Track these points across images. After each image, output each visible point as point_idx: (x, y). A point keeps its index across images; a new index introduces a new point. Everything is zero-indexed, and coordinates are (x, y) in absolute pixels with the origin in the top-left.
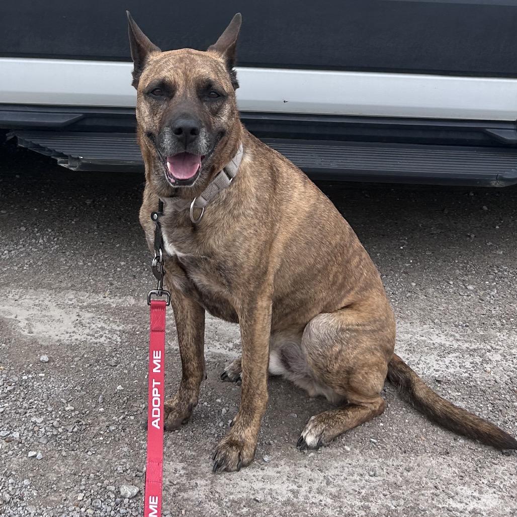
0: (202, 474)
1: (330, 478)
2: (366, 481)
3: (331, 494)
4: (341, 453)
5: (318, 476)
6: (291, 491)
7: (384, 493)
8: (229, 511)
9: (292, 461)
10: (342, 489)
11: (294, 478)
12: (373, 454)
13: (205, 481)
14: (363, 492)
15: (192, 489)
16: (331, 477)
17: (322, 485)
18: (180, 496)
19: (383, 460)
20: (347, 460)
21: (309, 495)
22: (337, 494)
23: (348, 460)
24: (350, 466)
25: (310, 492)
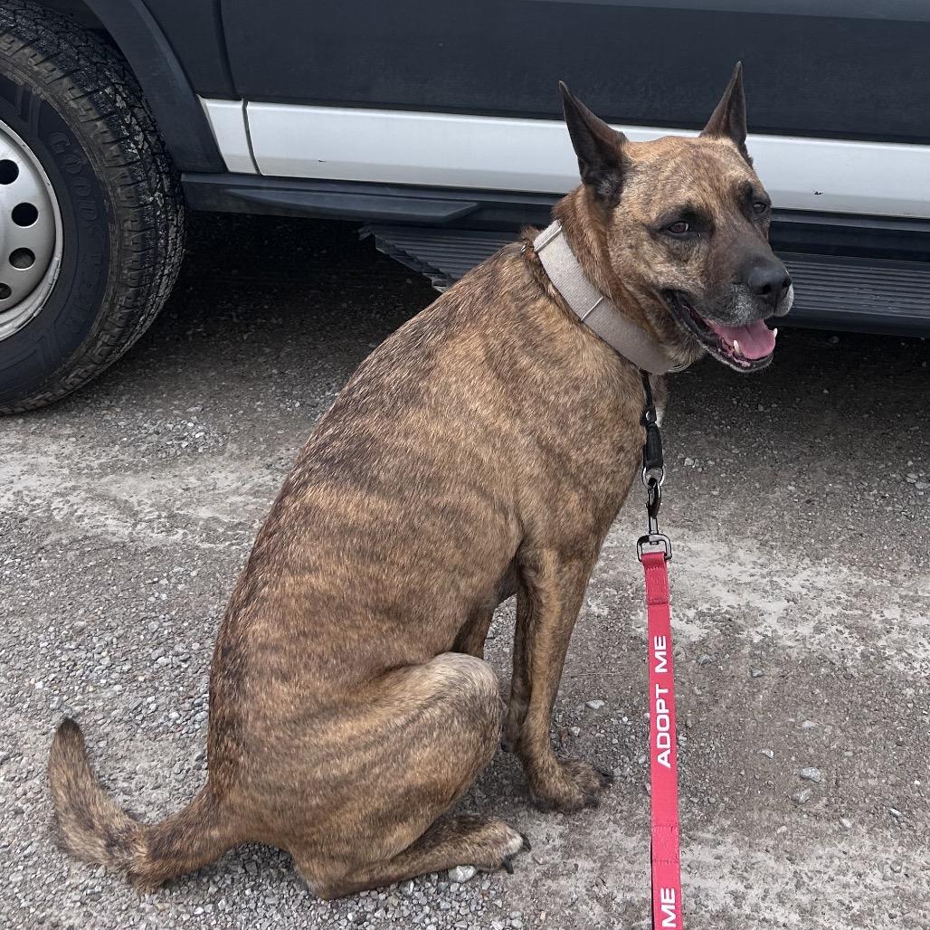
0: (590, 848)
1: (804, 875)
2: (866, 887)
3: (799, 906)
4: (835, 831)
5: (786, 869)
6: (732, 893)
7: (893, 912)
8: (619, 922)
9: (746, 839)
10: (821, 897)
11: (742, 871)
12: (889, 837)
13: (591, 862)
14: (856, 906)
15: (567, 875)
16: (806, 874)
17: (788, 887)
18: (544, 885)
19: (905, 849)
20: (843, 843)
21: (762, 904)
22: (809, 908)
23: (843, 846)
24: (844, 856)
25: (763, 899)
